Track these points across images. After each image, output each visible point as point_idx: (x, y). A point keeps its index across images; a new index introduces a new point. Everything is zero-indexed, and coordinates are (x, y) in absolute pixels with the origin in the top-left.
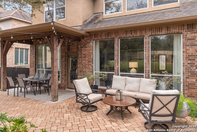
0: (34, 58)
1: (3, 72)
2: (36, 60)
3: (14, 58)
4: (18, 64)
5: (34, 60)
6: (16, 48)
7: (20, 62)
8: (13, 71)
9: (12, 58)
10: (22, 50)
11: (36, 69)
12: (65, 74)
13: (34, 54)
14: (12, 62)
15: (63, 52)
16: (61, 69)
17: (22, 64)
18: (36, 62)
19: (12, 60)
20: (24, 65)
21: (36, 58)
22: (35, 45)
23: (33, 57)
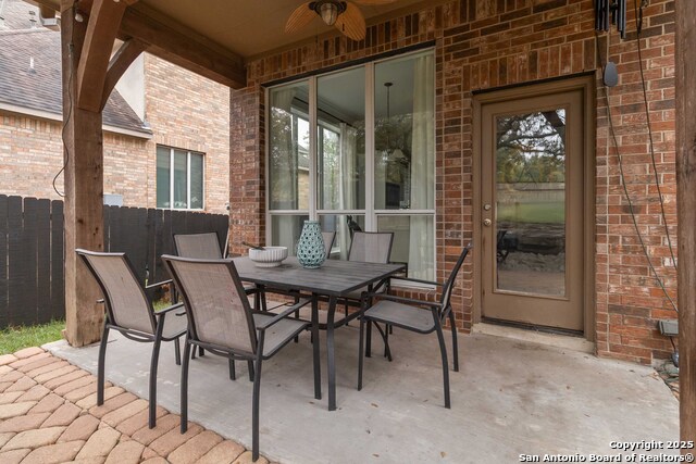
0: (254, 154)
1: (80, 221)
2: (262, 165)
3: (153, 181)
4: (167, 204)
5: (255, 165)
6: (159, 146)
7: (175, 200)
8: (148, 226)
9: (146, 183)
10: (182, 156)
11: (262, 211)
12: (470, 235)
13: (253, 136)
14: (147, 195)
15: (452, 98)
16: (439, 203)
17: (182, 207)
18: (262, 177)
19: (146, 189)
20: (189, 209)
21: (262, 154)
22: (257, 85)
23: (249, 148)
